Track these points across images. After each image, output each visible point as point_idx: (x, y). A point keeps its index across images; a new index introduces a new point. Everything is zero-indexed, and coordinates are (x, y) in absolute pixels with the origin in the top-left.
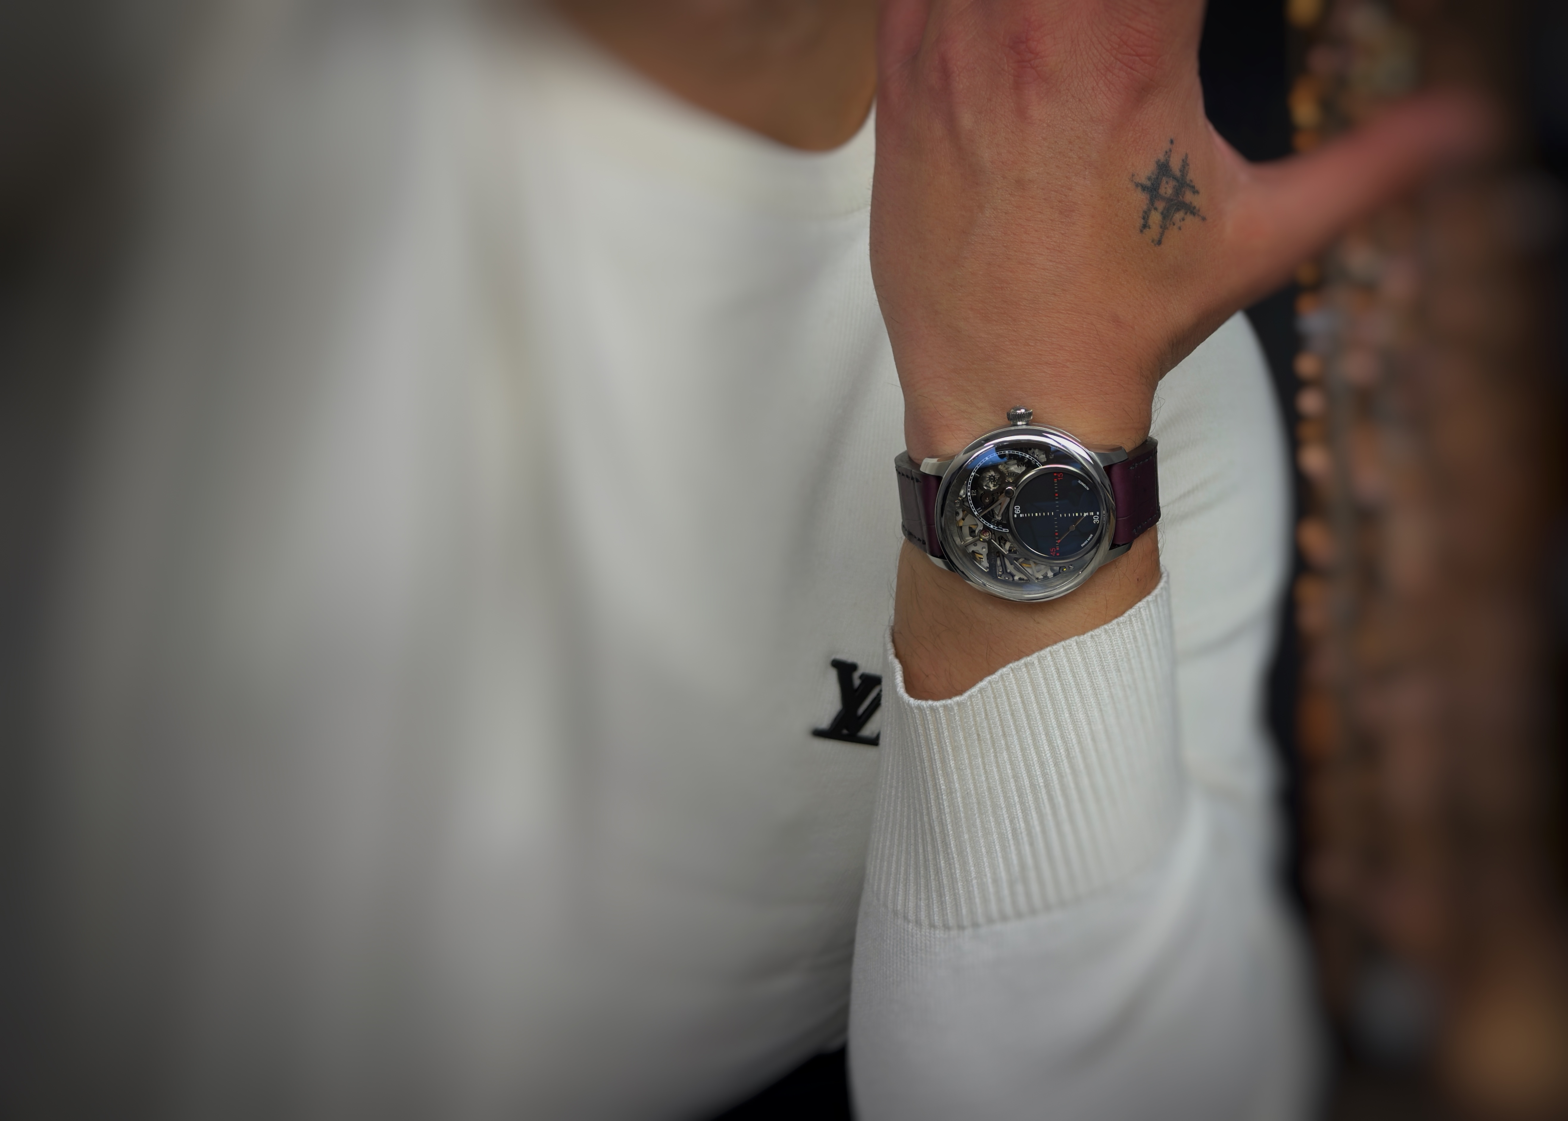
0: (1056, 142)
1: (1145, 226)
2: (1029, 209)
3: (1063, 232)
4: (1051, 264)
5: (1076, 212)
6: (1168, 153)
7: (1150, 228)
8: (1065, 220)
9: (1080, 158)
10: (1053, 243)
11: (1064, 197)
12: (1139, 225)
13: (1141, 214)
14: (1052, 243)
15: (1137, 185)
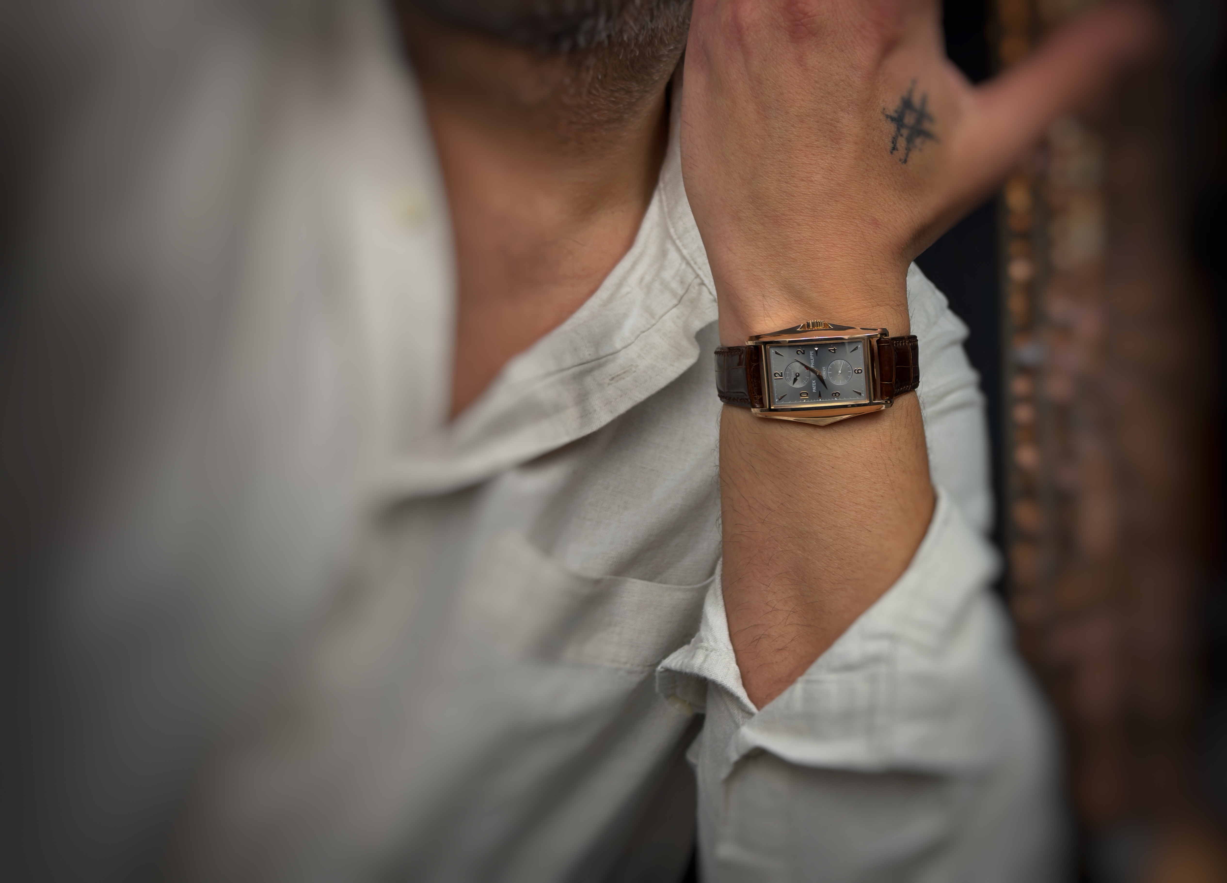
0: (825, 84)
1: (894, 148)
2: (807, 138)
3: (833, 155)
4: (825, 180)
5: (843, 140)
6: (911, 92)
7: (897, 150)
8: (835, 146)
9: (844, 97)
10: (827, 164)
11: (833, 128)
12: (889, 148)
13: (890, 139)
14: (825, 164)
15: (887, 116)
